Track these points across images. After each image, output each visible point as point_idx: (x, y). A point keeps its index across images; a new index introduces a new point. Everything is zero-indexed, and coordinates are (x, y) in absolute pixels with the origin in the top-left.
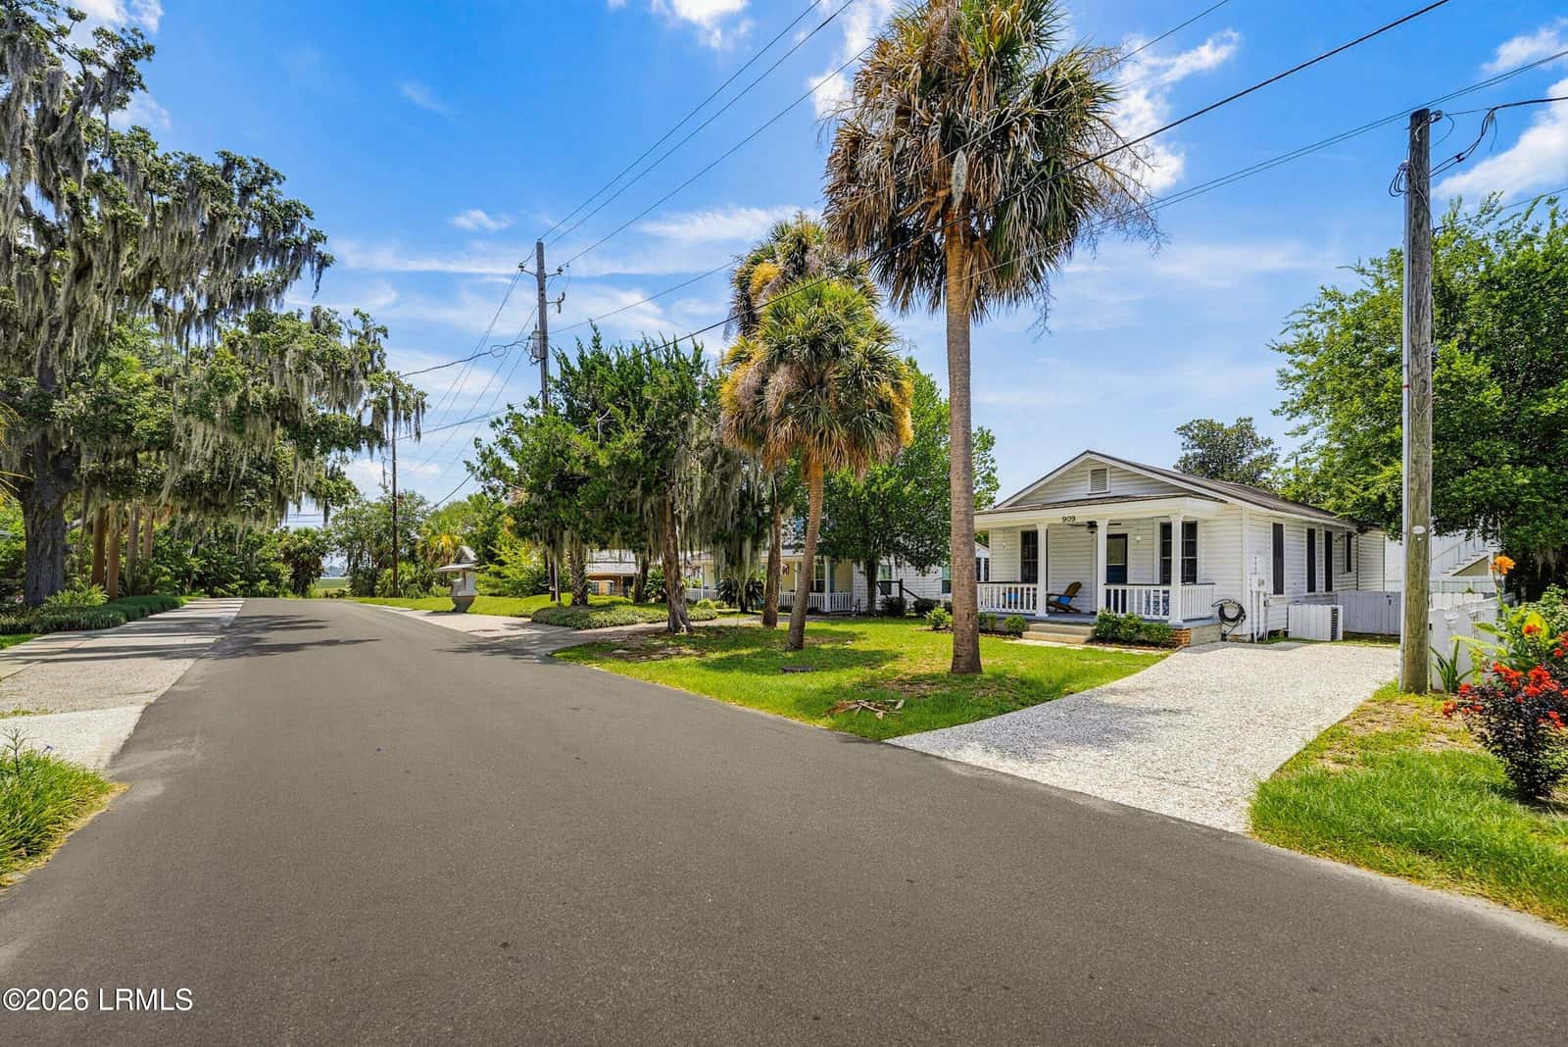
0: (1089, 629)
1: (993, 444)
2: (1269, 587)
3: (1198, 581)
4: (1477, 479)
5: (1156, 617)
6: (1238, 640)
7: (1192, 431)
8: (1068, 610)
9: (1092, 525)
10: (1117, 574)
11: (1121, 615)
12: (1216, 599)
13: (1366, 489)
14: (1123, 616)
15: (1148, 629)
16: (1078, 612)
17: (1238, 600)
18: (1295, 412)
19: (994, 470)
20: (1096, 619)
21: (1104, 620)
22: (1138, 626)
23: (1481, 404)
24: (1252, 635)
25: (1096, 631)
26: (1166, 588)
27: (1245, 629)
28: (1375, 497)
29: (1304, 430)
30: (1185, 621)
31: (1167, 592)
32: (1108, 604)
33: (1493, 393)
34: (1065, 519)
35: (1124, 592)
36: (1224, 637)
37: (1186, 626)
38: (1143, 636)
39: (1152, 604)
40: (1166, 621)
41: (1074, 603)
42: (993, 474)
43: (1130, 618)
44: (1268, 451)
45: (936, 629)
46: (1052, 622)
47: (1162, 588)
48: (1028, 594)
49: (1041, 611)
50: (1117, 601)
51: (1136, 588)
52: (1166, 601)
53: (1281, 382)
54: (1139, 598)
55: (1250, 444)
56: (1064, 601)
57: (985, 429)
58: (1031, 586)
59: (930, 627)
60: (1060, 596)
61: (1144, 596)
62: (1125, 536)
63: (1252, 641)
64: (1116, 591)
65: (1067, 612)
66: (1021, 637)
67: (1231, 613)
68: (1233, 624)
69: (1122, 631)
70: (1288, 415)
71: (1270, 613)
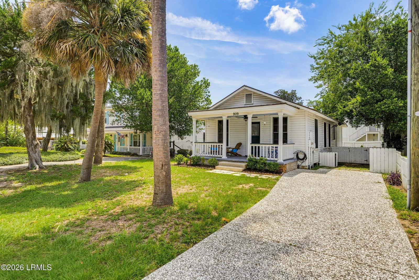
0: (244, 164)
1: (209, 85)
2: (314, 145)
3: (288, 143)
4: (385, 104)
5: (272, 159)
6: (303, 168)
7: (278, 93)
8: (236, 155)
9: (246, 117)
10: (256, 139)
11: (257, 158)
12: (295, 150)
13: (344, 107)
14: (258, 158)
15: (269, 165)
16: (240, 156)
17: (304, 151)
18: (316, 81)
19: (209, 96)
20: (247, 160)
21: (250, 160)
22: (265, 163)
23: (386, 75)
24: (309, 165)
25: (247, 165)
26: (276, 146)
27: (306, 163)
28: (349, 111)
29: (320, 86)
30: (284, 160)
31: (277, 147)
32: (252, 153)
33: (390, 71)
34: (234, 114)
35: (259, 147)
36: (298, 167)
37: (285, 163)
38: (267, 168)
39: (270, 153)
40: (277, 161)
41: (239, 152)
42: (209, 98)
43: (261, 159)
44: (300, 101)
45: (179, 164)
46: (229, 161)
47: (275, 146)
48: (219, 148)
49: (224, 156)
50: (256, 151)
51: (264, 146)
52: (276, 151)
53: (311, 69)
54: (265, 150)
55: (295, 98)
56: (234, 151)
57: (206, 79)
58: (220, 144)
59: (176, 163)
60: (233, 149)
61: (267, 149)
62: (259, 123)
63: (309, 169)
64: (255, 147)
65: (236, 156)
66: (215, 168)
67: (301, 156)
68: (302, 161)
69: (258, 166)
70: (314, 81)
71: (314, 156)
